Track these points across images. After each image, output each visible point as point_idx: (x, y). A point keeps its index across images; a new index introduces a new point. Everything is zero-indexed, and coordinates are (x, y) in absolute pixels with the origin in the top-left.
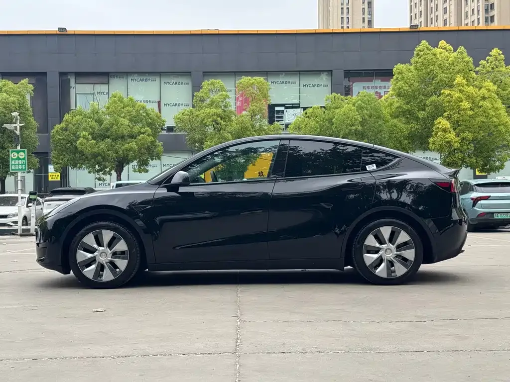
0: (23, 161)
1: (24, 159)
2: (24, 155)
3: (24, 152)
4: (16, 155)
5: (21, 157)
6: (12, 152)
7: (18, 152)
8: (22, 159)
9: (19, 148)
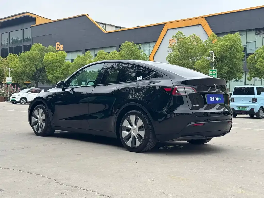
0: (215, 75)
1: (215, 74)
2: (215, 72)
3: (215, 71)
4: (212, 72)
5: (214, 73)
6: (210, 71)
7: (213, 71)
8: (214, 74)
9: (213, 69)
